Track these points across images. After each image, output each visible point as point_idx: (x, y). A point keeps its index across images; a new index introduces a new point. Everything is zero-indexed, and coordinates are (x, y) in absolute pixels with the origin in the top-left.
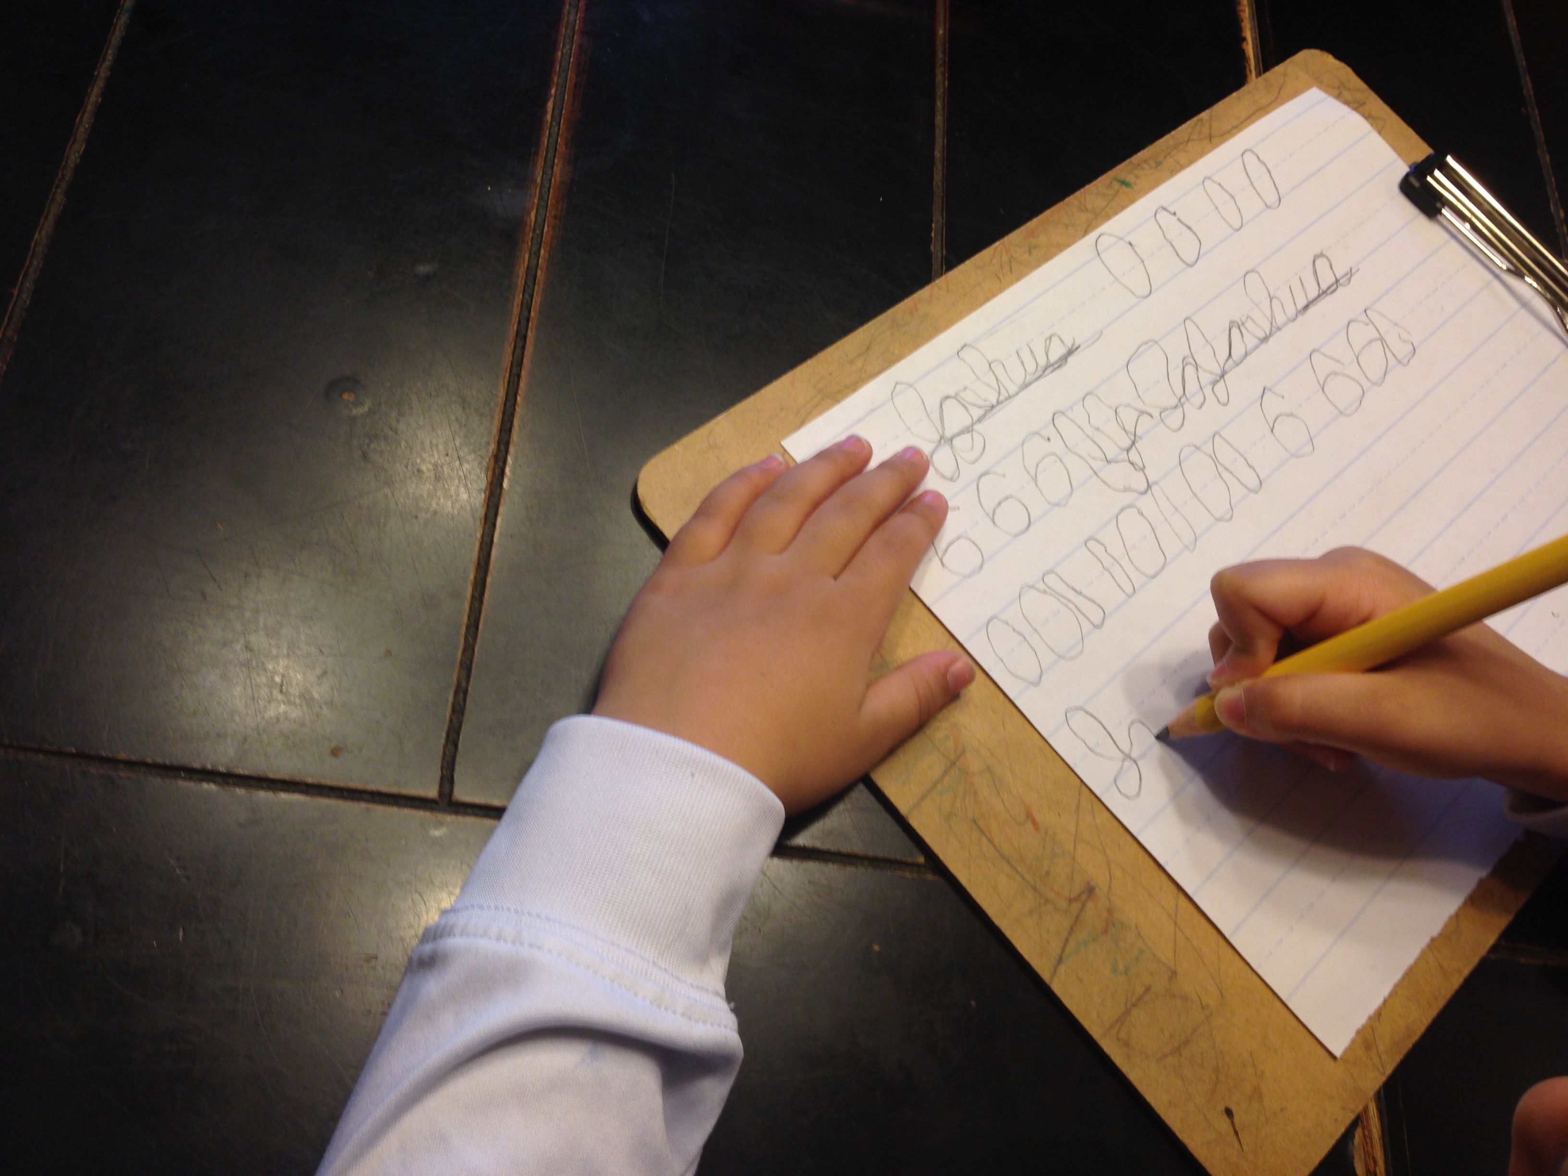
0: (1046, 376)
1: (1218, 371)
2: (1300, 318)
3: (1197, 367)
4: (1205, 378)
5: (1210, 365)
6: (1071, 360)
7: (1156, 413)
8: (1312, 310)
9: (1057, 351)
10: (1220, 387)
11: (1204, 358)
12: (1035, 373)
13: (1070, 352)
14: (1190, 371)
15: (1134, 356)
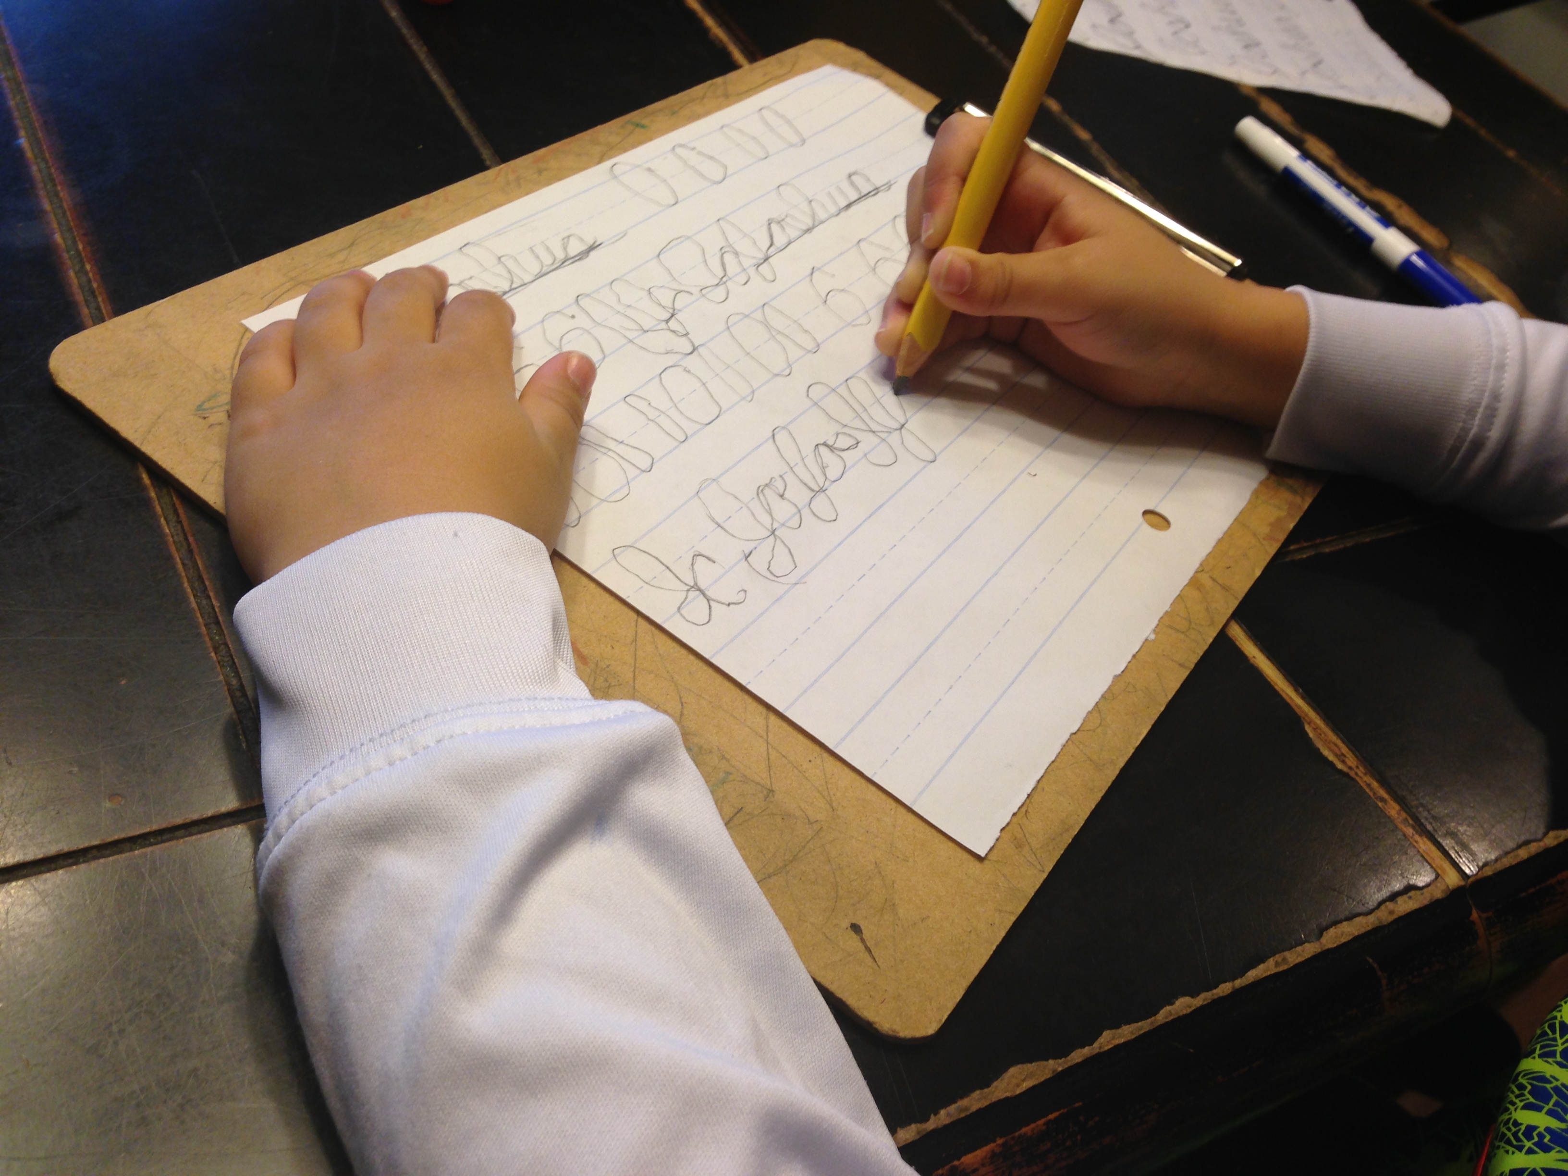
0: (564, 266)
1: (761, 256)
2: (843, 215)
3: (737, 254)
4: (747, 262)
5: (751, 252)
6: (593, 254)
7: (695, 291)
8: (854, 208)
9: (575, 248)
10: (764, 268)
11: (744, 247)
12: (553, 264)
13: (592, 248)
14: (729, 258)
15: (664, 250)
